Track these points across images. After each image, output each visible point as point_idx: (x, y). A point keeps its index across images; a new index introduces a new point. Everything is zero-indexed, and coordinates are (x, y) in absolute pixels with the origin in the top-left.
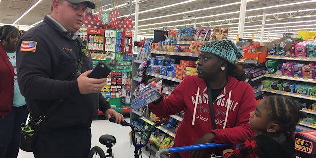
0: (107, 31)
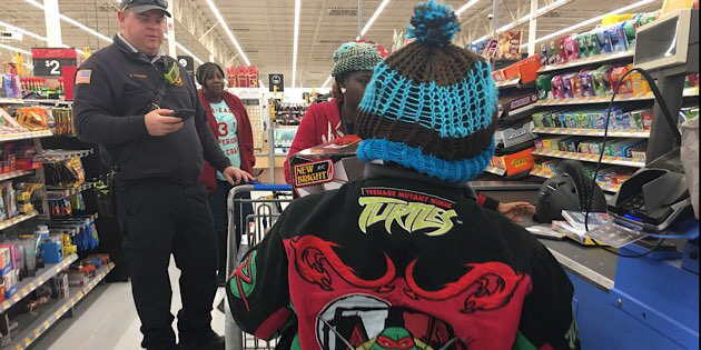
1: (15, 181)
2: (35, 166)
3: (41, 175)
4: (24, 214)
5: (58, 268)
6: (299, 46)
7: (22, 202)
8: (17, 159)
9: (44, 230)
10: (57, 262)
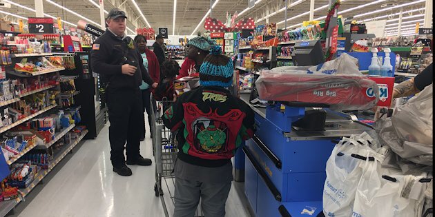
0: (226, 34)
1: (50, 90)
2: (57, 83)
3: (59, 87)
4: (52, 105)
5: (68, 129)
6: (177, 11)
7: (52, 100)
8: (49, 80)
9: (62, 112)
10: (68, 126)
